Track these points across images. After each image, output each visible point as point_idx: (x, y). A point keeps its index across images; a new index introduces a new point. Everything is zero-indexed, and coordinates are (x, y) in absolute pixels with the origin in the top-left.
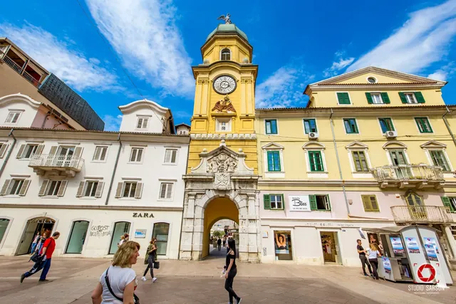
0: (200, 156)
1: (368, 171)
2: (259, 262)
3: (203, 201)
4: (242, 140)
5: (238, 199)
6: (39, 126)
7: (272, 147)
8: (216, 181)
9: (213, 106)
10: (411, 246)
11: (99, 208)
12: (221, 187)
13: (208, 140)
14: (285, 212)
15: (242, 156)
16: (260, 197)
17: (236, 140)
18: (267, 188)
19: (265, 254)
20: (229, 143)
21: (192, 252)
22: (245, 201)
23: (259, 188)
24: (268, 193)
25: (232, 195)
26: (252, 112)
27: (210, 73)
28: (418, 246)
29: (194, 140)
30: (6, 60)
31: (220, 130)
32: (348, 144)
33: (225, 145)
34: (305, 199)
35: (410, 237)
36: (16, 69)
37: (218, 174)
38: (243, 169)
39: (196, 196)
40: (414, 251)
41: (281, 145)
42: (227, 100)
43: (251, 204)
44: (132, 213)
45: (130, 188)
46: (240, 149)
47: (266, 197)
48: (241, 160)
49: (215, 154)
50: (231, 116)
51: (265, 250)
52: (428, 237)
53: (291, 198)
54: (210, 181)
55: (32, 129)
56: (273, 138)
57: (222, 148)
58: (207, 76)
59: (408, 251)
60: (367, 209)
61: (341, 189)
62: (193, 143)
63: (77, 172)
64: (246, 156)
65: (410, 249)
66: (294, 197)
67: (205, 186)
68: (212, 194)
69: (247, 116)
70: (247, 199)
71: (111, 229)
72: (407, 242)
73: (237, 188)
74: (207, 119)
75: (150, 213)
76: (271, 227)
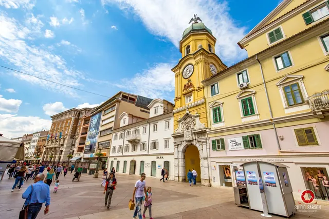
0: (178, 122)
1: (303, 103)
2: (210, 186)
3: (181, 148)
4: (197, 106)
5: (197, 145)
6: (131, 123)
7: (216, 105)
8: (185, 136)
9: (183, 88)
10: (251, 179)
11: (146, 155)
12: (188, 139)
13: (181, 111)
14: (226, 152)
15: (197, 116)
16: (210, 142)
17: (194, 107)
18: (214, 135)
19: (214, 182)
20: (190, 110)
21: (178, 177)
22: (201, 146)
23: (209, 136)
24: (214, 139)
25: (194, 143)
26: (201, 85)
27: (180, 68)
28: (257, 179)
29: (175, 113)
30: (122, 99)
31: (189, 102)
32: (277, 82)
33: (188, 112)
34: (240, 140)
35: (251, 171)
36: (126, 101)
37: (185, 132)
38: (199, 125)
39: (178, 145)
40: (252, 182)
41: (221, 101)
42: (189, 81)
43: (204, 147)
44: (156, 157)
45: (155, 145)
46: (196, 112)
47: (213, 142)
48: (197, 119)
49: (185, 119)
50: (191, 92)
51: (214, 178)
52: (267, 172)
53: (229, 140)
54: (182, 136)
55: (129, 125)
56: (215, 97)
57: (187, 114)
58: (178, 71)
59: (248, 182)
60: (301, 142)
61: (272, 127)
62: (175, 115)
63: (139, 140)
64: (199, 116)
65: (249, 181)
66: (232, 139)
67: (181, 139)
68: (184, 144)
69: (199, 88)
70: (202, 145)
71: (150, 165)
72: (248, 175)
73: (197, 138)
74: (180, 98)
75: (162, 156)
76: (217, 163)
